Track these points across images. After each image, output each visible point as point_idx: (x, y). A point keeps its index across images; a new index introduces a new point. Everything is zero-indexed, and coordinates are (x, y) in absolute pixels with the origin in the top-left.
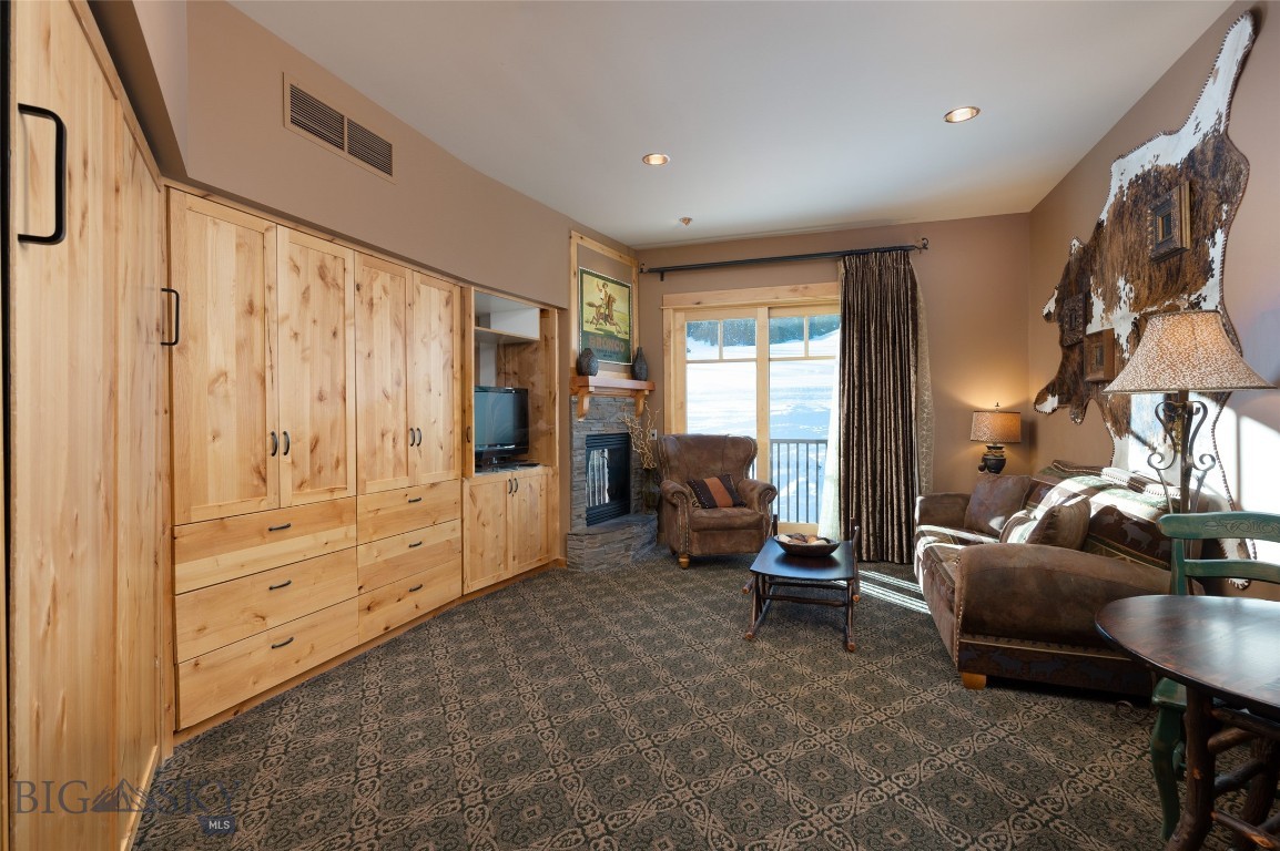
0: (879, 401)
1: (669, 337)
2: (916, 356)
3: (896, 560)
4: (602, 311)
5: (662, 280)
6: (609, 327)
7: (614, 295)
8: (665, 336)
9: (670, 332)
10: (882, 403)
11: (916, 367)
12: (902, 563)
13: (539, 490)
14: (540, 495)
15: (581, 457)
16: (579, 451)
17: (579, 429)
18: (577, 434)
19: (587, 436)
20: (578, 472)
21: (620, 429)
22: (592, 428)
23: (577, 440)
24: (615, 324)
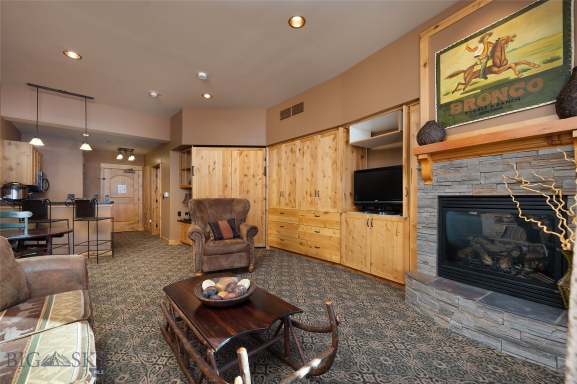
4: (477, 68)
13: (395, 232)
14: (397, 235)
15: (429, 214)
16: (426, 209)
17: (427, 191)
18: (423, 194)
19: (440, 197)
20: (424, 225)
21: (516, 191)
22: (447, 190)
23: (423, 200)
24: (510, 67)
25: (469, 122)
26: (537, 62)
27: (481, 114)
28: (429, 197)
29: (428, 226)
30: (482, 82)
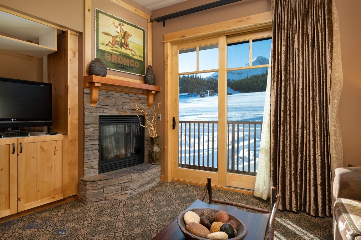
0: (300, 91)
1: (167, 59)
2: (331, 55)
3: (312, 213)
4: (118, 39)
5: (164, 26)
6: (123, 50)
7: (128, 31)
8: (165, 59)
9: (168, 56)
10: (303, 93)
11: (331, 63)
12: (317, 216)
13: (53, 151)
14: (55, 154)
15: (93, 129)
16: (91, 125)
17: (92, 111)
18: (89, 114)
19: (100, 116)
20: (90, 138)
21: (133, 113)
22: (105, 111)
23: (89, 118)
24: (130, 50)
25: (115, 70)
26: (138, 54)
27: (119, 67)
28: (94, 116)
29: (92, 138)
30: (119, 49)
